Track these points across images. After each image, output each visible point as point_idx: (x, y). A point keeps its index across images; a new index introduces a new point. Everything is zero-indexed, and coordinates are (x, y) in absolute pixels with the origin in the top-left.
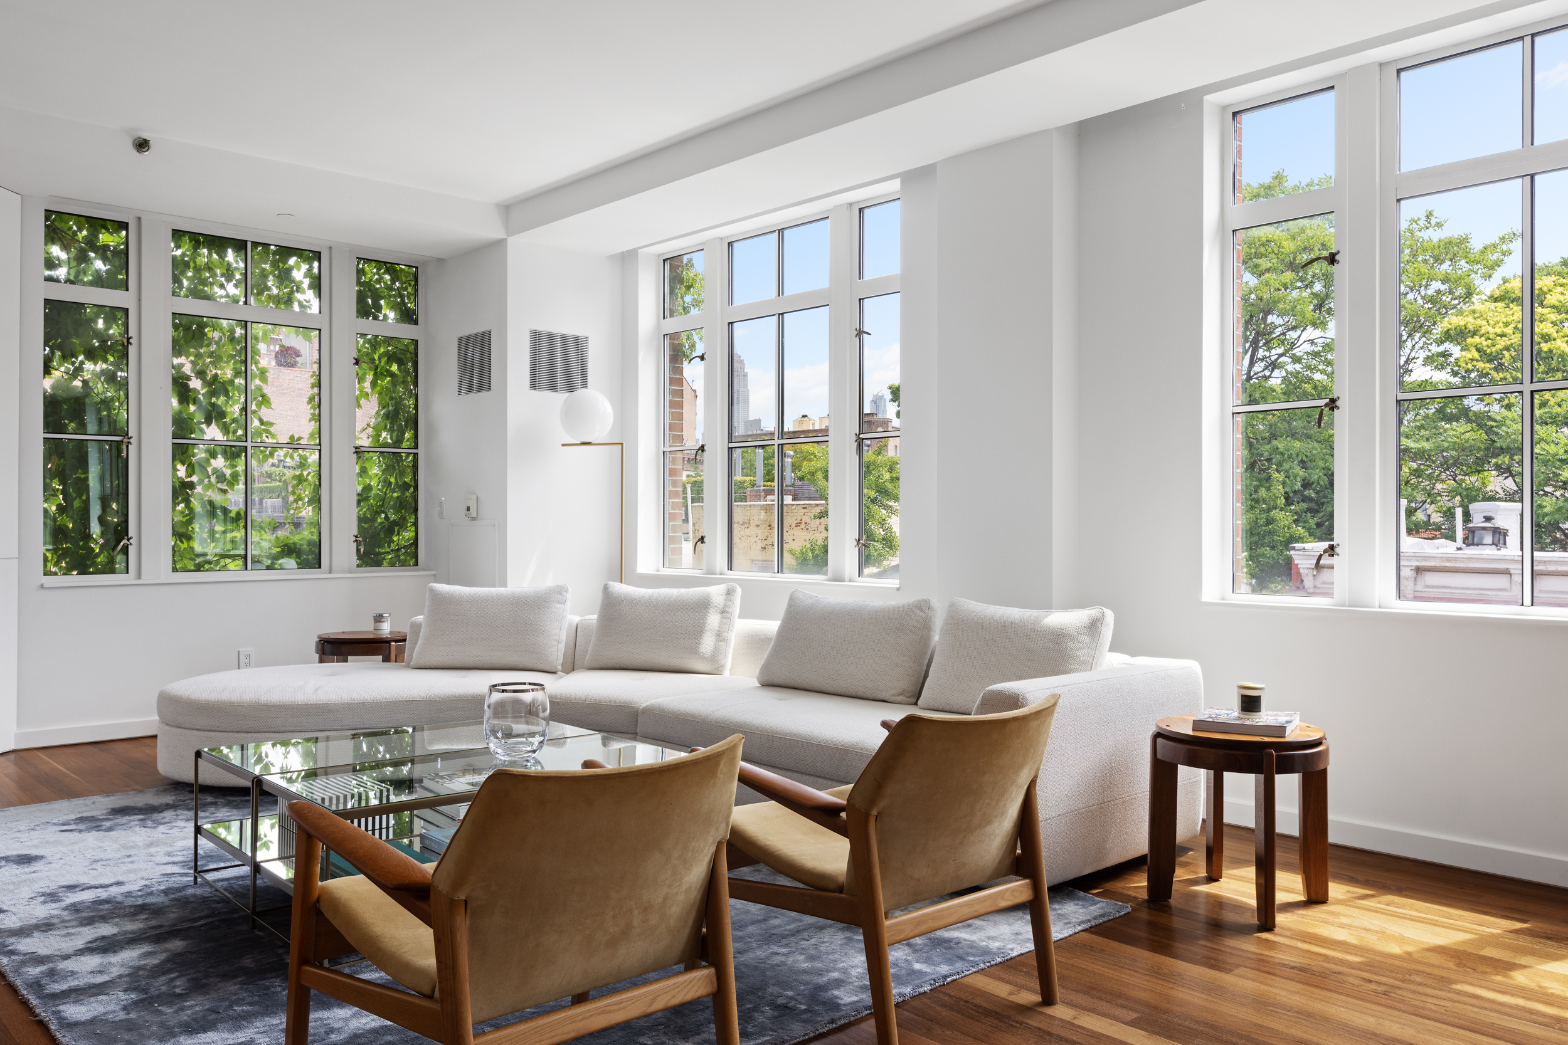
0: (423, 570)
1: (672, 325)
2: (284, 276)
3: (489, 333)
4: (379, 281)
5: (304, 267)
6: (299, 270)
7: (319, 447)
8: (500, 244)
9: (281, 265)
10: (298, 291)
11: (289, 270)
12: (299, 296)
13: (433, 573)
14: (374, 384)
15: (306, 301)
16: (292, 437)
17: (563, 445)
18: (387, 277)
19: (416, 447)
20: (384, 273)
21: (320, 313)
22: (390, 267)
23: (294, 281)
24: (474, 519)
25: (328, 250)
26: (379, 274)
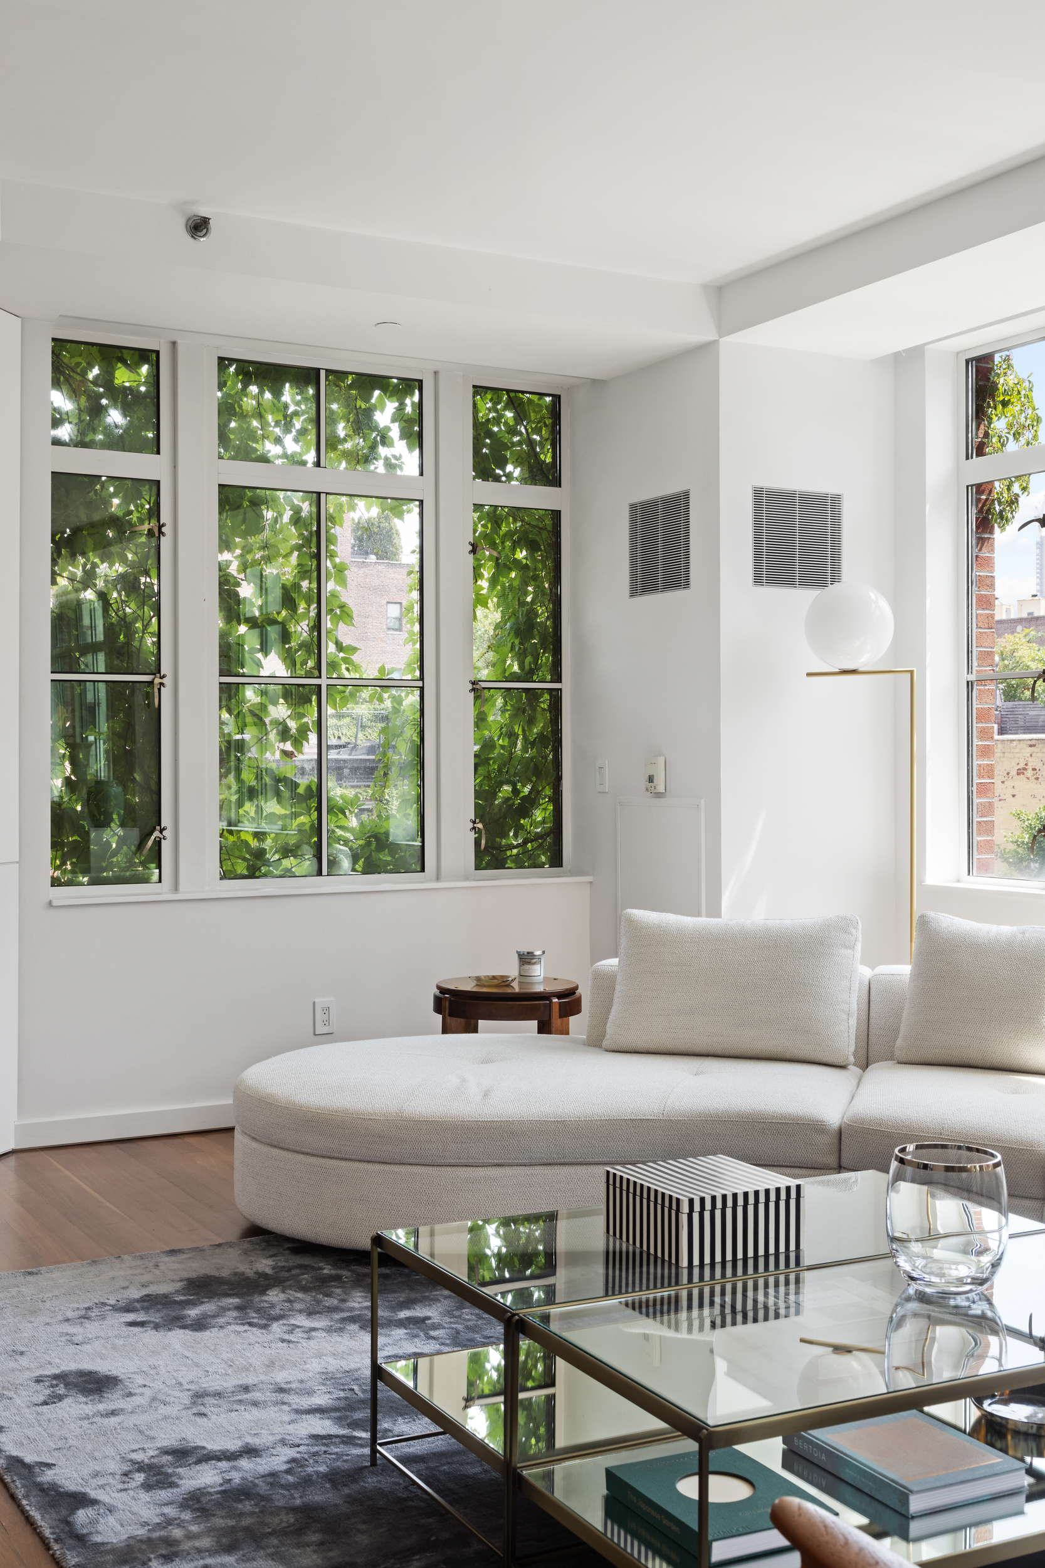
0: (572, 874)
1: (980, 470)
2: (362, 422)
3: (686, 495)
4: (497, 421)
5: (391, 406)
6: (382, 411)
7: (420, 684)
8: (707, 349)
9: (359, 403)
10: (384, 443)
11: (369, 412)
12: (383, 451)
13: (590, 879)
14: (493, 581)
15: (395, 457)
16: (382, 670)
17: (809, 675)
18: (509, 414)
19: (558, 678)
20: (505, 408)
21: (421, 474)
22: (515, 399)
23: (375, 428)
24: (659, 795)
25: (432, 377)
26: (496, 411)
